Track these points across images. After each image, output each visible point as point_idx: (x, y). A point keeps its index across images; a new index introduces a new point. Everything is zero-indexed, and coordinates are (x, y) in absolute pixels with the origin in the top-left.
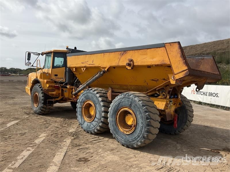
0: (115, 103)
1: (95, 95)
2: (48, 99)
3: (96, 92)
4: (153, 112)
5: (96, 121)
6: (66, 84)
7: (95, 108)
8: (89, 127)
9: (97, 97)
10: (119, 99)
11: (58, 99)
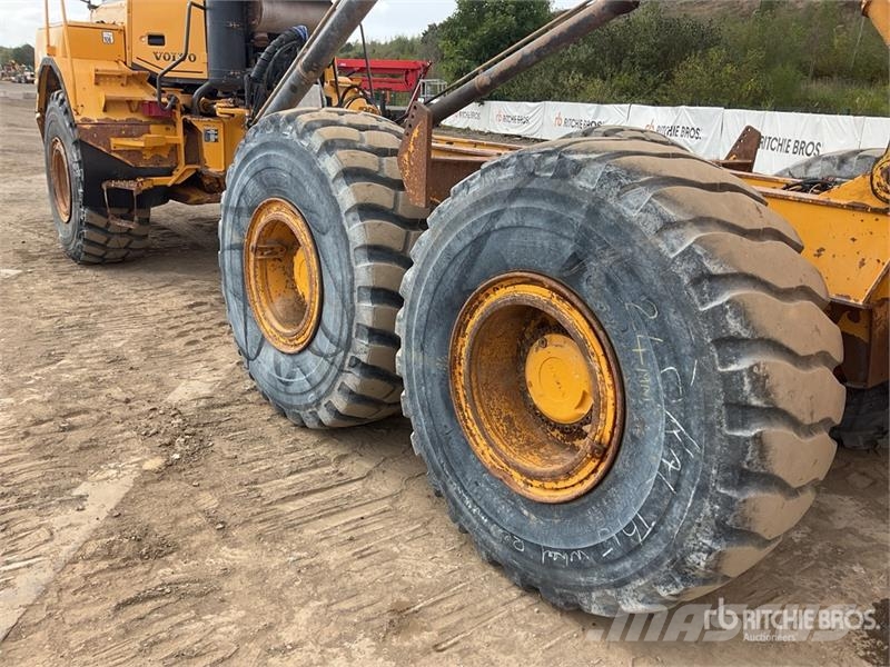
0: (444, 237)
1: (311, 164)
2: (111, 179)
3: (316, 140)
4: (793, 346)
5: (320, 354)
6: (212, 94)
7: (313, 256)
8: (287, 384)
9: (322, 177)
10: (477, 206)
11: (170, 181)
